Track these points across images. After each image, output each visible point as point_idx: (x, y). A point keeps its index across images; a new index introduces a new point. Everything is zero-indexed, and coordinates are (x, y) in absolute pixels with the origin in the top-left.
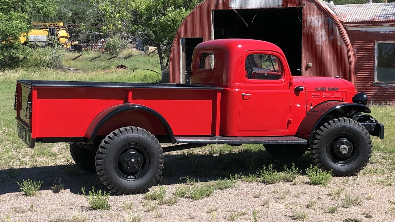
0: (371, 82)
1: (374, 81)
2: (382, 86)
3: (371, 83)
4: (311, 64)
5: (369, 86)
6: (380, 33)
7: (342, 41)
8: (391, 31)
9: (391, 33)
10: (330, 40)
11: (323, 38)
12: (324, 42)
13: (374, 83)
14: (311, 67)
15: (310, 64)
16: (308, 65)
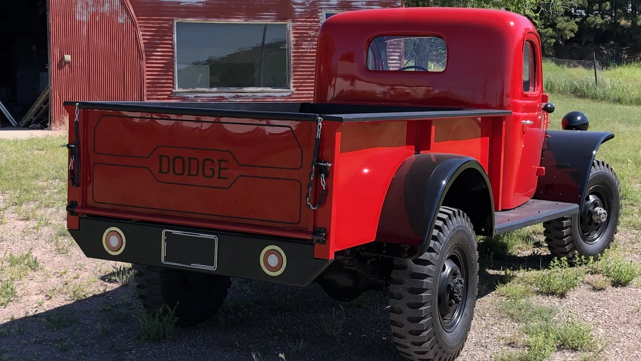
0: (169, 91)
1: (173, 88)
2: (187, 97)
3: (170, 93)
4: (70, 56)
5: (167, 97)
6: (182, 4)
7: (125, 16)
8: (200, 2)
9: (200, 5)
10: (103, 14)
11: (91, 9)
12: (94, 15)
13: (175, 93)
14: (69, 62)
15: (68, 58)
16: (63, 58)
